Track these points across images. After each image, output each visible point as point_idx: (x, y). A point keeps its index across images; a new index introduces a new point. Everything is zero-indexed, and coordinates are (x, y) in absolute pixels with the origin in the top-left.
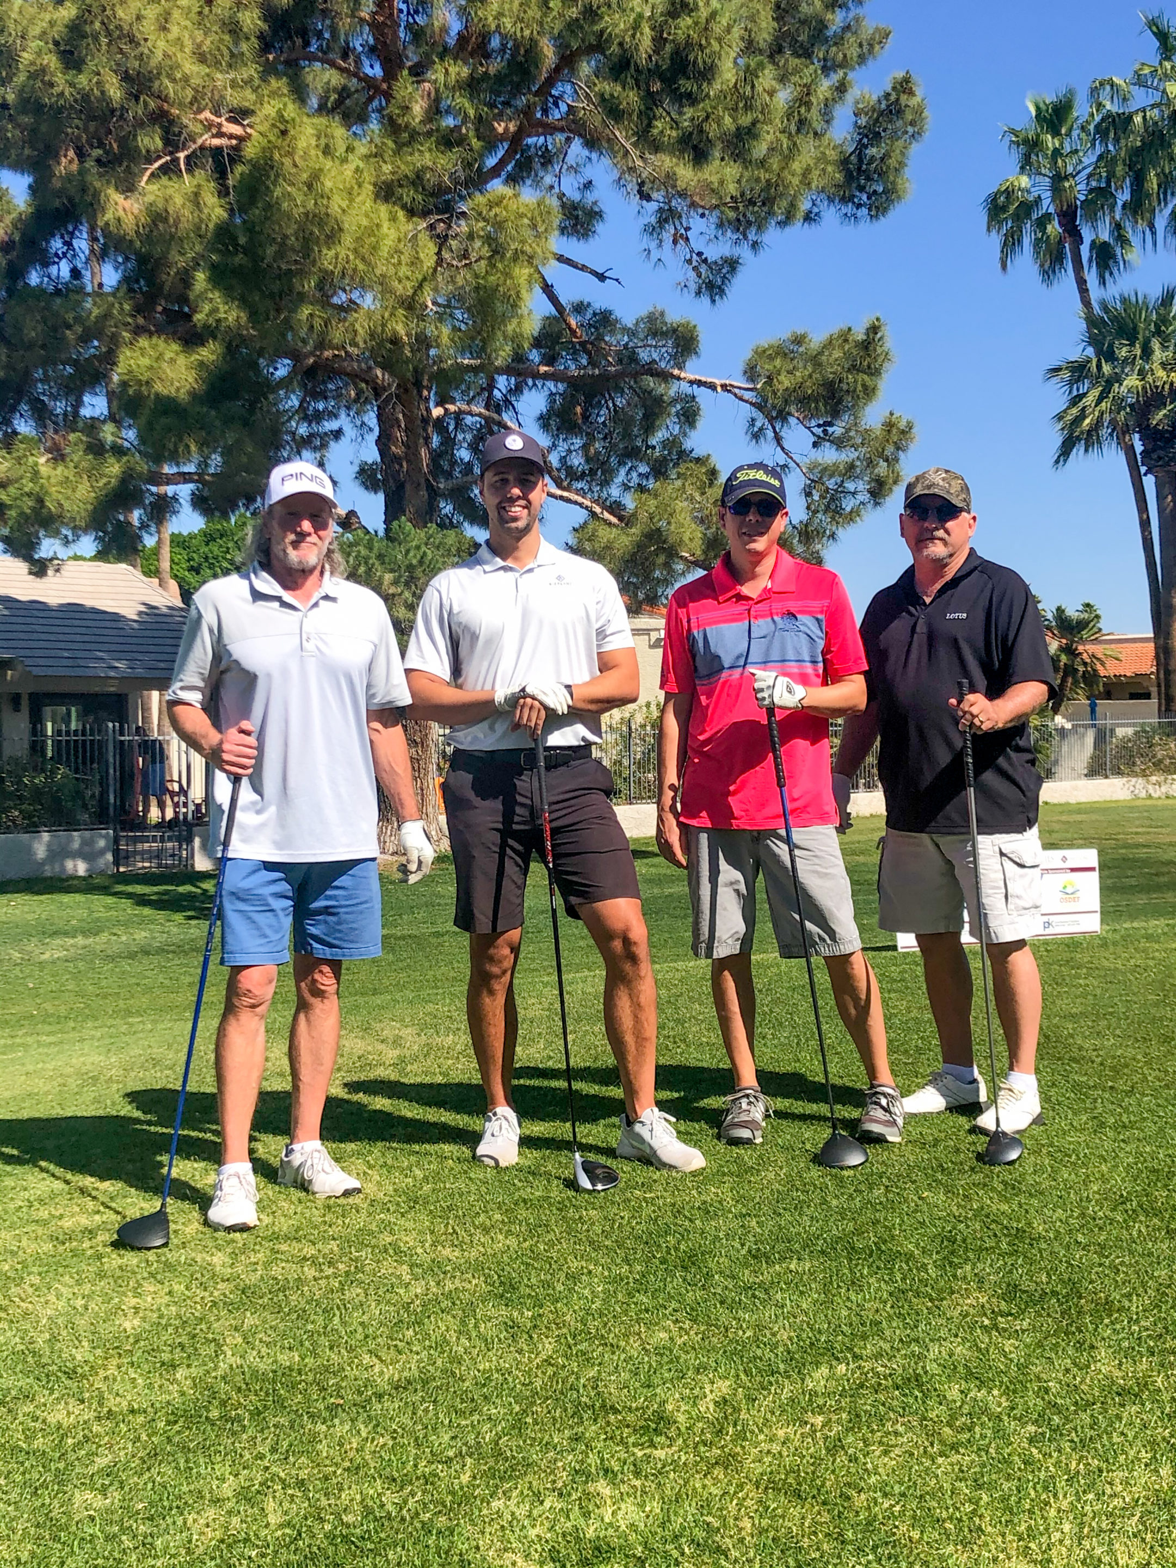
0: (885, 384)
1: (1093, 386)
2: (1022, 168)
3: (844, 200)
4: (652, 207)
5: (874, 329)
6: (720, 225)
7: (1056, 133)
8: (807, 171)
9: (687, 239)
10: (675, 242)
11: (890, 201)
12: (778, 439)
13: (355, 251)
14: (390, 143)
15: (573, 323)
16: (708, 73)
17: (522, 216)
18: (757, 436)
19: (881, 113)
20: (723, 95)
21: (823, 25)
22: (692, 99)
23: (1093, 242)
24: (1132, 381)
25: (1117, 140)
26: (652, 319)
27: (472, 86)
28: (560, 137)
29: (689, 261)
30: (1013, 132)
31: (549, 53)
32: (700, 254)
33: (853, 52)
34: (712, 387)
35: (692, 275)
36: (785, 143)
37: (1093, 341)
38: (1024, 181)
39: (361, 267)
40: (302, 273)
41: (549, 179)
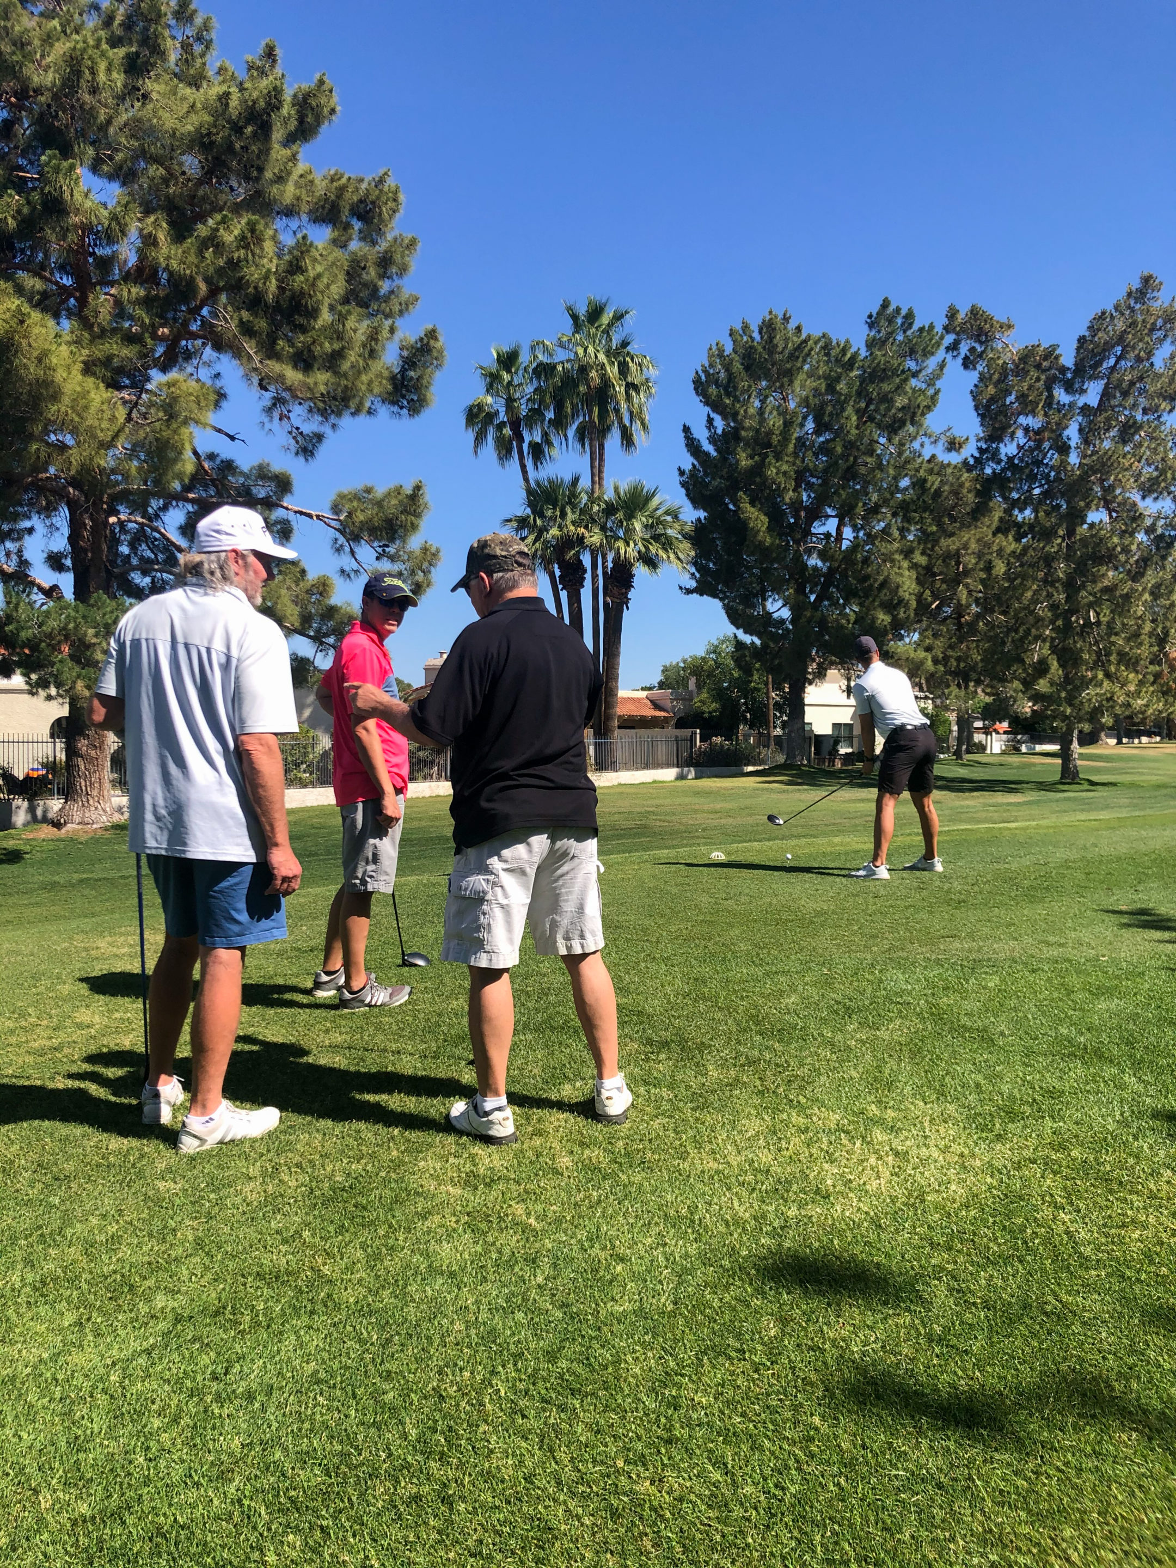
0: (425, 523)
1: (530, 533)
2: (488, 391)
3: (393, 403)
4: (268, 395)
5: (418, 488)
6: (310, 411)
7: (509, 371)
8: (370, 383)
9: (289, 418)
10: (281, 419)
11: (421, 406)
12: (352, 552)
13: (72, 408)
14: (87, 335)
15: (206, 466)
16: (314, 313)
17: (191, 394)
18: (339, 550)
19: (418, 350)
20: (324, 328)
21: (376, 289)
22: (304, 330)
23: (530, 443)
24: (554, 531)
25: (547, 379)
26: (261, 467)
27: (146, 302)
28: (199, 342)
29: (290, 433)
30: (482, 368)
31: (203, 287)
32: (297, 428)
33: (396, 308)
34: (310, 516)
35: (293, 442)
36: (361, 362)
37: (531, 504)
38: (489, 400)
39: (76, 419)
40: (34, 421)
41: (190, 369)
